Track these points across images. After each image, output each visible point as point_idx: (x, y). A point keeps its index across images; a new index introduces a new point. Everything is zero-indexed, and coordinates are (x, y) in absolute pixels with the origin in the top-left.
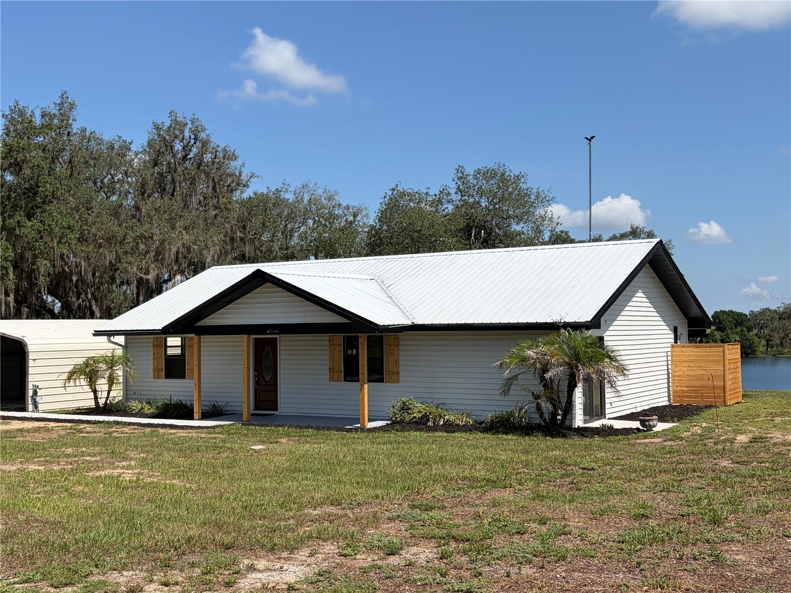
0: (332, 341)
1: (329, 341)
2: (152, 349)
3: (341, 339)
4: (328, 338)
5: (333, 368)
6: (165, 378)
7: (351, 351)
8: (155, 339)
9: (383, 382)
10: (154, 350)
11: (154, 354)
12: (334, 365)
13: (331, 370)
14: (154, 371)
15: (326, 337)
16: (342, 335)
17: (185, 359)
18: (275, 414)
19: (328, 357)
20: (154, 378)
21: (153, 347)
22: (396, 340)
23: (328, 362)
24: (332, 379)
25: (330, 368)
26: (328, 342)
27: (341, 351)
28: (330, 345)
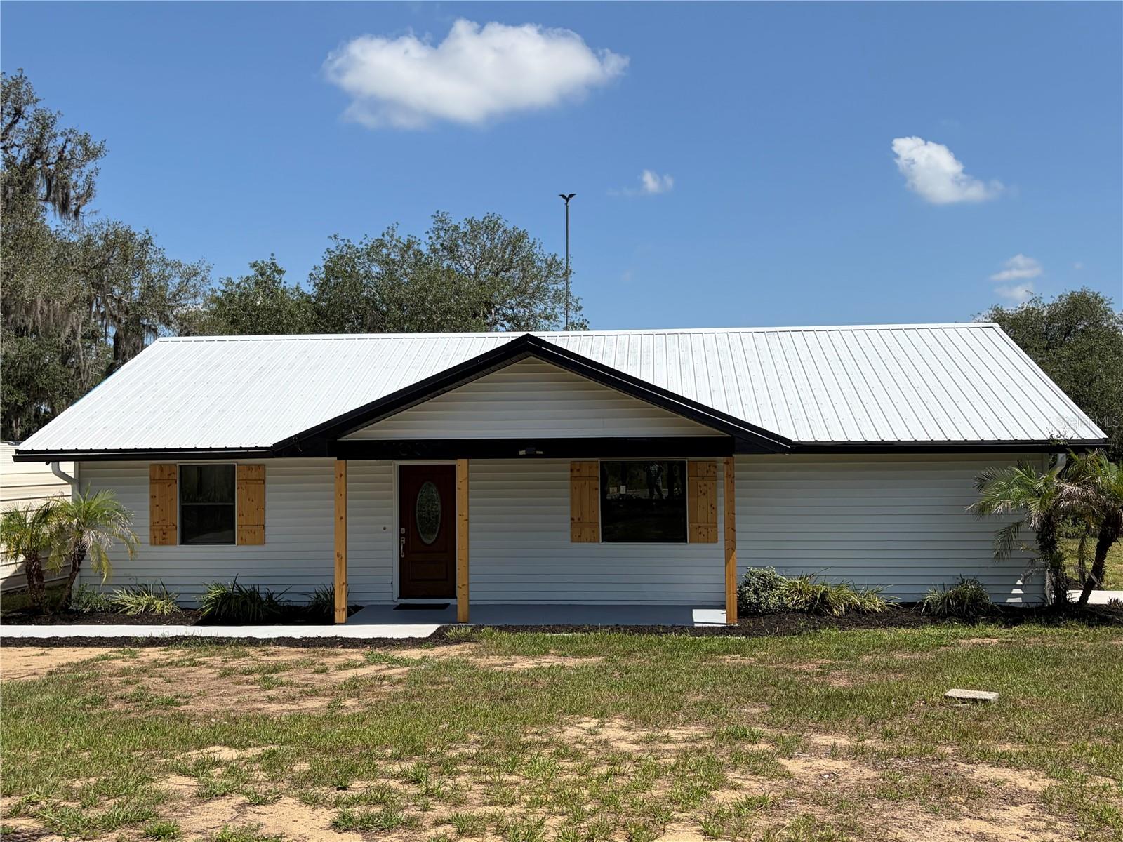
0: (578, 470)
1: (572, 470)
2: (148, 487)
3: (598, 467)
4: (569, 465)
5: (579, 519)
6: (180, 544)
7: (616, 489)
8: (158, 467)
9: (686, 542)
10: (152, 490)
11: (153, 497)
12: (581, 514)
13: (576, 522)
14: (152, 530)
15: (564, 464)
16: (599, 460)
17: (233, 507)
18: (448, 605)
19: (568, 500)
20: (153, 543)
21: (151, 483)
22: (712, 469)
23: (568, 508)
24: (577, 538)
25: (572, 519)
26: (569, 473)
27: (597, 489)
28: (573, 478)
